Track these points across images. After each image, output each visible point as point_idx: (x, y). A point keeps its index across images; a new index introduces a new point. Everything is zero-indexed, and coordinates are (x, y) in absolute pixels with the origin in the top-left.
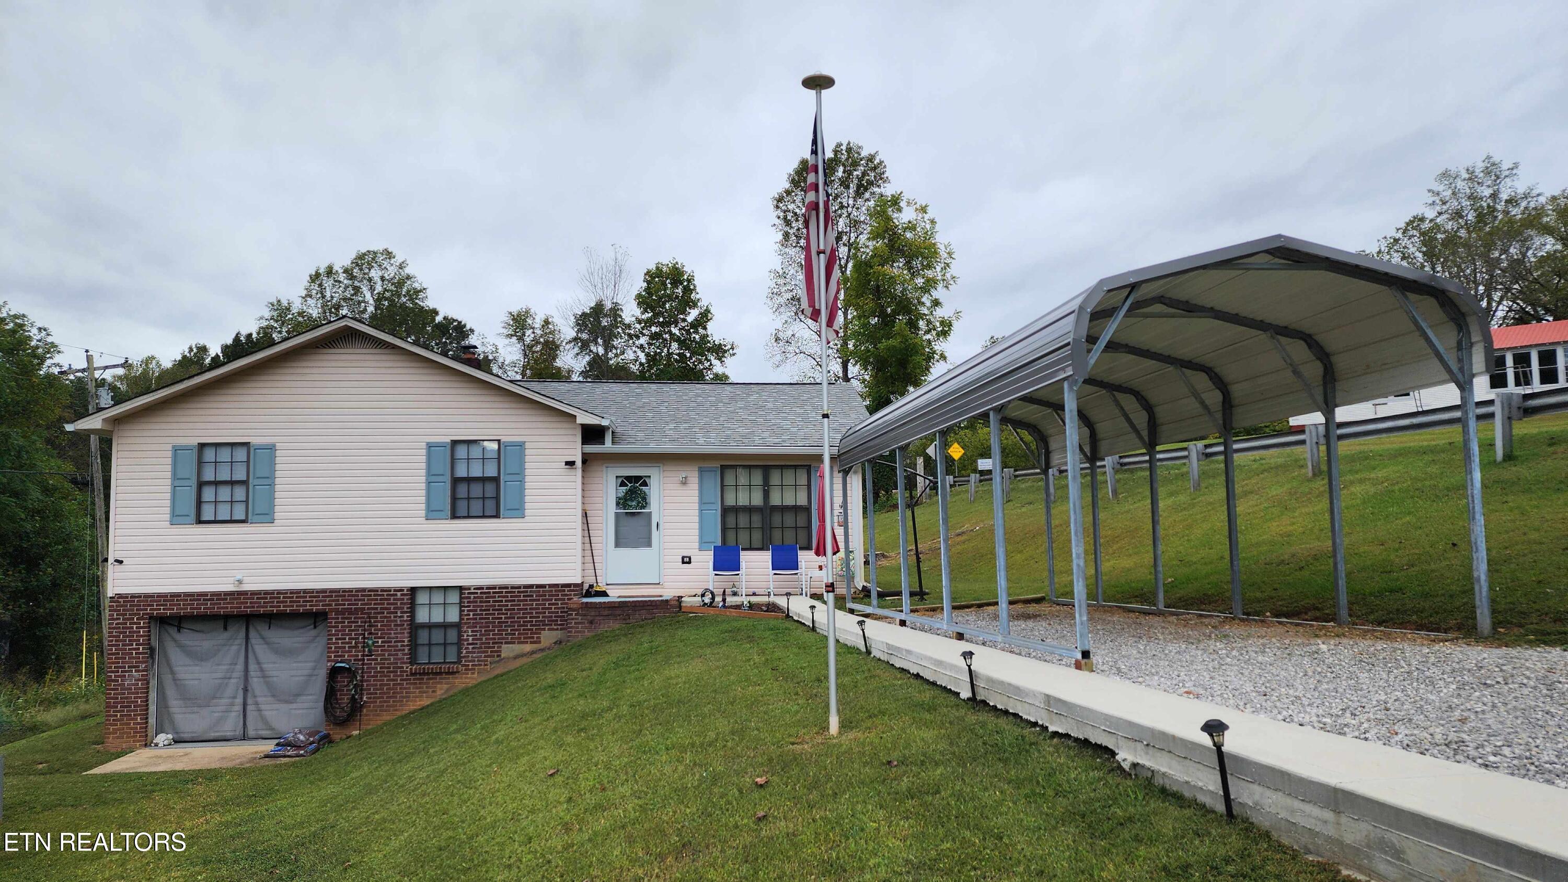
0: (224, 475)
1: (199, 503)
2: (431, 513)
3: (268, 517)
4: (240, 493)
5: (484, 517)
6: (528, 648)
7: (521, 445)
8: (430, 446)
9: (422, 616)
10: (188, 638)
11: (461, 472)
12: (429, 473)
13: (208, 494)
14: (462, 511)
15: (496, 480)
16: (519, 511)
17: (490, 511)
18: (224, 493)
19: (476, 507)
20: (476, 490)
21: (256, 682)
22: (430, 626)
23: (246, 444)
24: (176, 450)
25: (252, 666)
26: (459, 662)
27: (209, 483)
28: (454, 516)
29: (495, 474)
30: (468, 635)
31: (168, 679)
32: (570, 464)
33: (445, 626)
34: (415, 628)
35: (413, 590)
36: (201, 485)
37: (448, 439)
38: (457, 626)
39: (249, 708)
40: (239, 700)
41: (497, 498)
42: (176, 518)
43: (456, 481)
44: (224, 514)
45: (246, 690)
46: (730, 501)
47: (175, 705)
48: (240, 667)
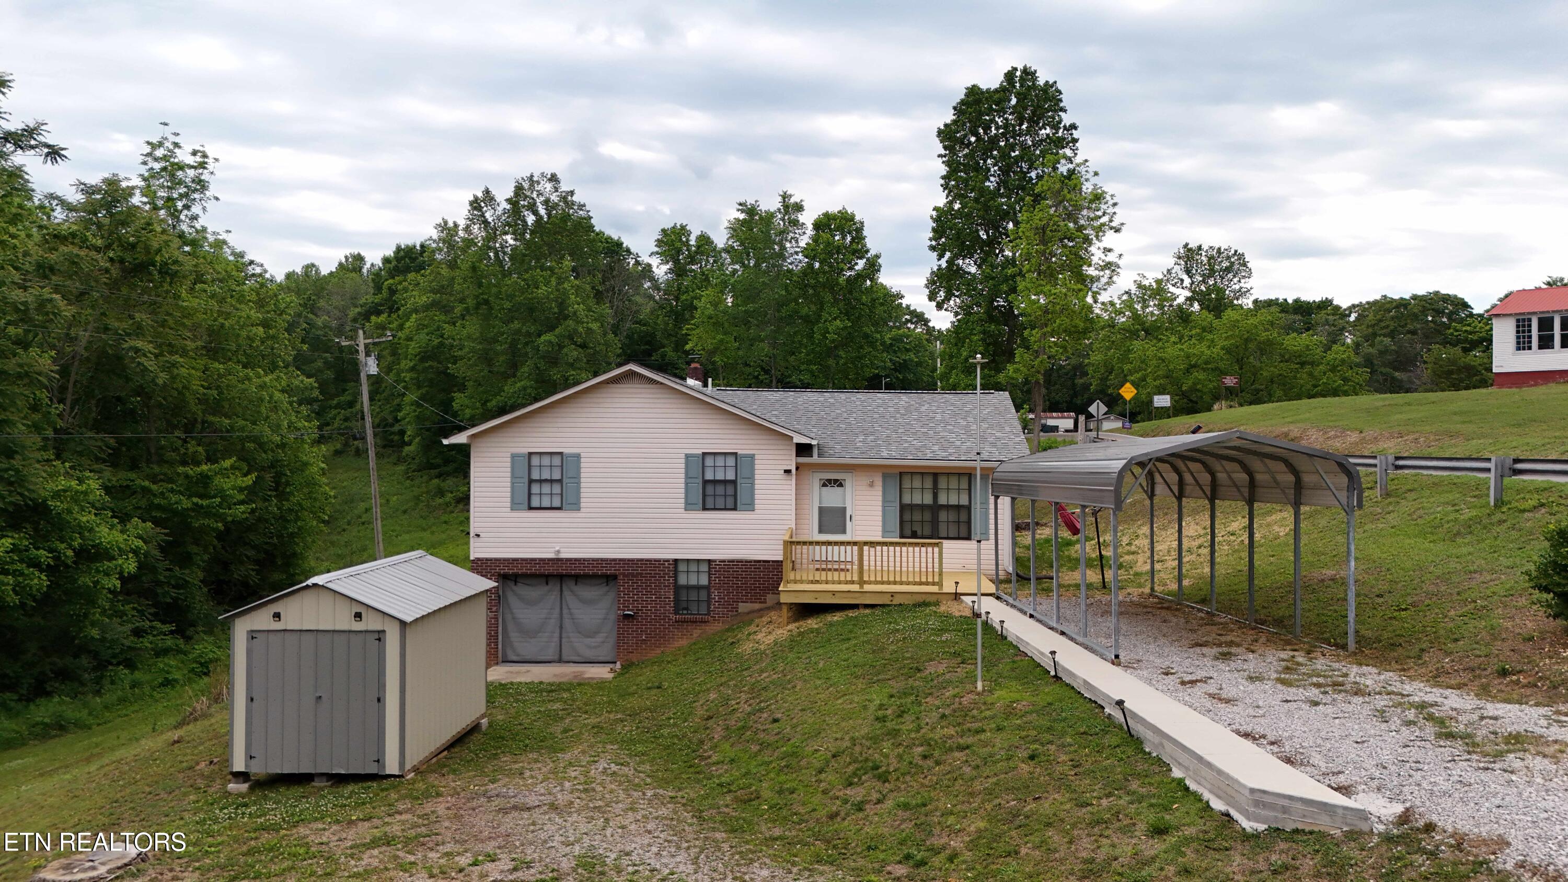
0: (546, 475)
1: (530, 495)
2: (689, 506)
3: (576, 506)
4: (557, 489)
5: (725, 509)
6: (757, 606)
7: (752, 457)
8: (687, 456)
9: (682, 580)
10: (523, 590)
11: (709, 476)
12: (687, 477)
13: (535, 489)
14: (710, 504)
15: (734, 482)
16: (750, 507)
17: (730, 504)
18: (546, 489)
19: (720, 502)
20: (720, 489)
21: (567, 623)
22: (688, 588)
23: (561, 454)
24: (514, 456)
25: (565, 611)
26: (708, 614)
27: (536, 481)
28: (705, 509)
29: (733, 478)
30: (715, 594)
31: (509, 617)
32: (788, 472)
33: (698, 588)
34: (677, 588)
35: (676, 561)
36: (531, 481)
37: (700, 452)
38: (707, 588)
39: (564, 640)
40: (557, 635)
41: (735, 496)
42: (515, 506)
43: (706, 482)
44: (546, 502)
45: (561, 627)
46: (907, 500)
47: (514, 635)
48: (557, 610)
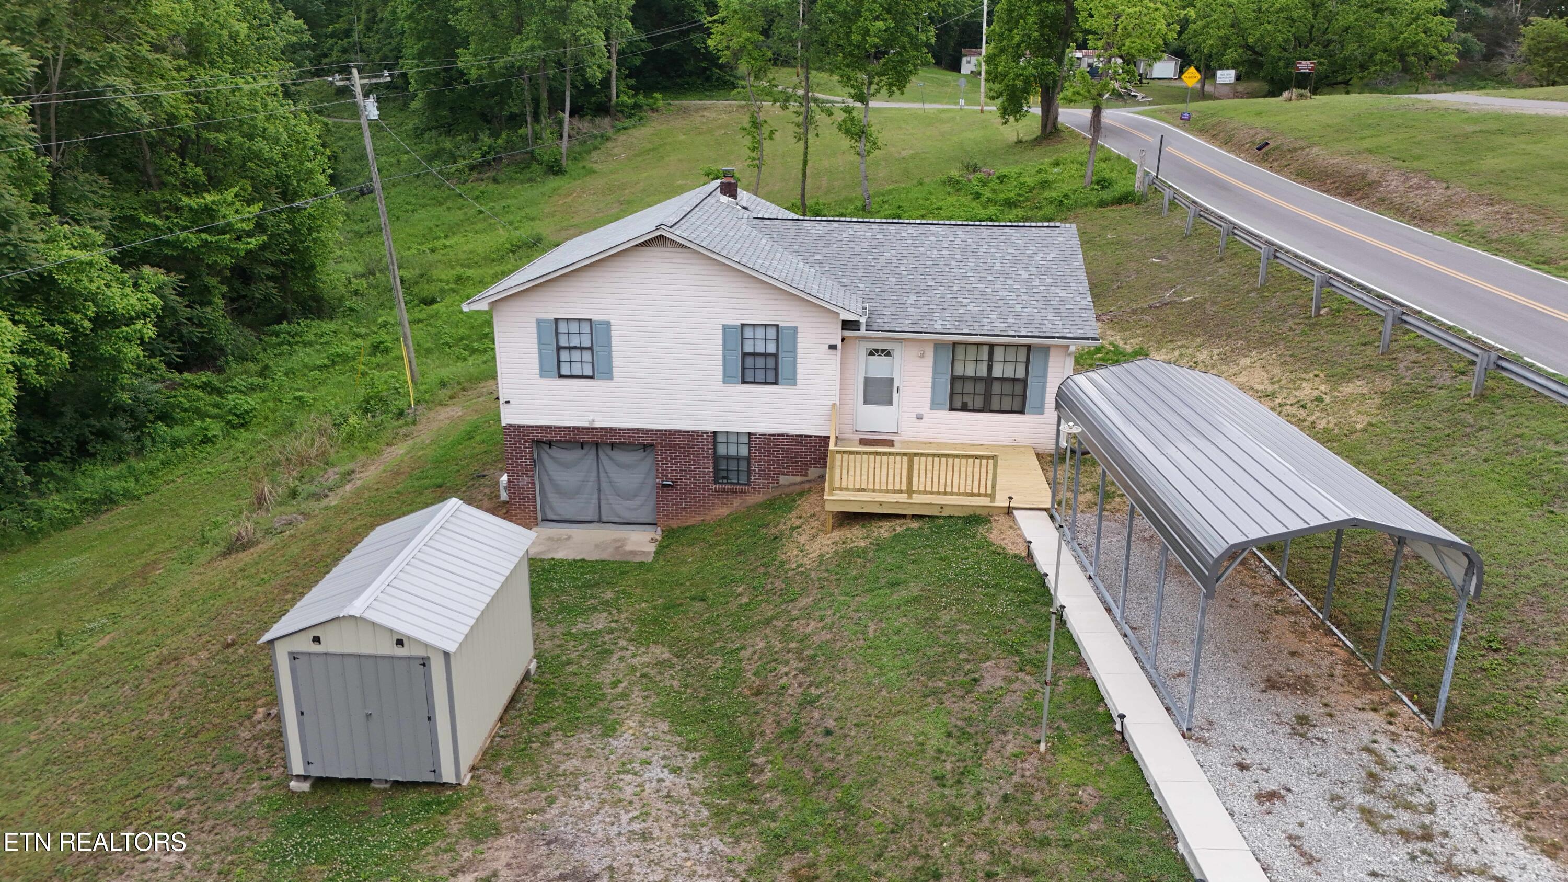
0: (575, 342)
1: (559, 362)
2: (727, 378)
3: (608, 375)
4: (587, 356)
5: (766, 383)
6: (798, 479)
7: (795, 330)
8: (725, 328)
9: (722, 450)
10: (556, 452)
11: (748, 348)
12: (725, 348)
13: (564, 355)
14: (749, 377)
15: (775, 356)
16: (792, 380)
17: (771, 378)
18: (576, 355)
19: (760, 376)
20: (760, 362)
21: (605, 485)
22: (728, 458)
23: (590, 320)
24: (539, 322)
25: (602, 475)
26: (749, 484)
27: (565, 348)
28: (744, 382)
29: (774, 351)
30: (755, 466)
31: (545, 479)
32: (833, 347)
33: (738, 458)
34: (716, 459)
35: (715, 433)
36: (559, 348)
37: (738, 323)
38: (748, 459)
39: (603, 502)
40: (595, 496)
41: (776, 369)
42: (544, 373)
43: (744, 355)
44: (577, 371)
45: (599, 490)
46: (959, 372)
47: (552, 497)
48: (594, 474)
